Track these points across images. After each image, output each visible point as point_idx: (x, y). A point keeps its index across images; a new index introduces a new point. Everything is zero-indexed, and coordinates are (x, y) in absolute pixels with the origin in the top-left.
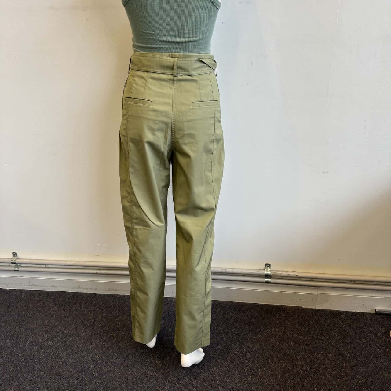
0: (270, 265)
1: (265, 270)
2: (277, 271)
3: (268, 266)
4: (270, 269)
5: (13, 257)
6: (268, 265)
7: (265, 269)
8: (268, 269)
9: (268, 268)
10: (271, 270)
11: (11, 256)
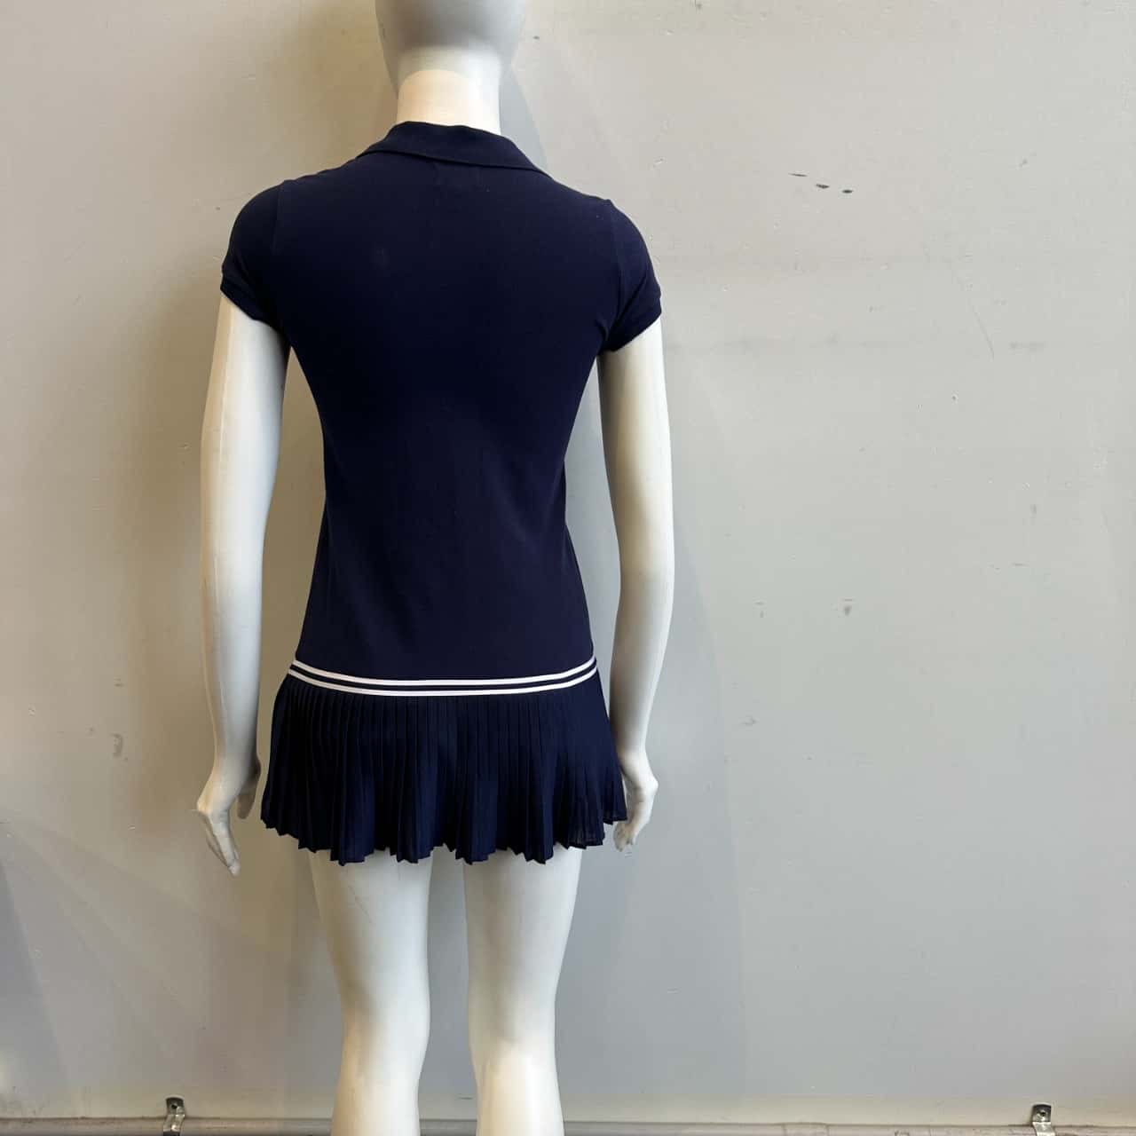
0: (1050, 1107)
1: (1032, 1126)
2: (1070, 1126)
3: (1043, 1114)
4: (1049, 1123)
5: (169, 1112)
6: (1043, 1111)
7: (1034, 1123)
8: (1043, 1123)
9: (1044, 1119)
10: (1053, 1124)
11: (162, 1109)
